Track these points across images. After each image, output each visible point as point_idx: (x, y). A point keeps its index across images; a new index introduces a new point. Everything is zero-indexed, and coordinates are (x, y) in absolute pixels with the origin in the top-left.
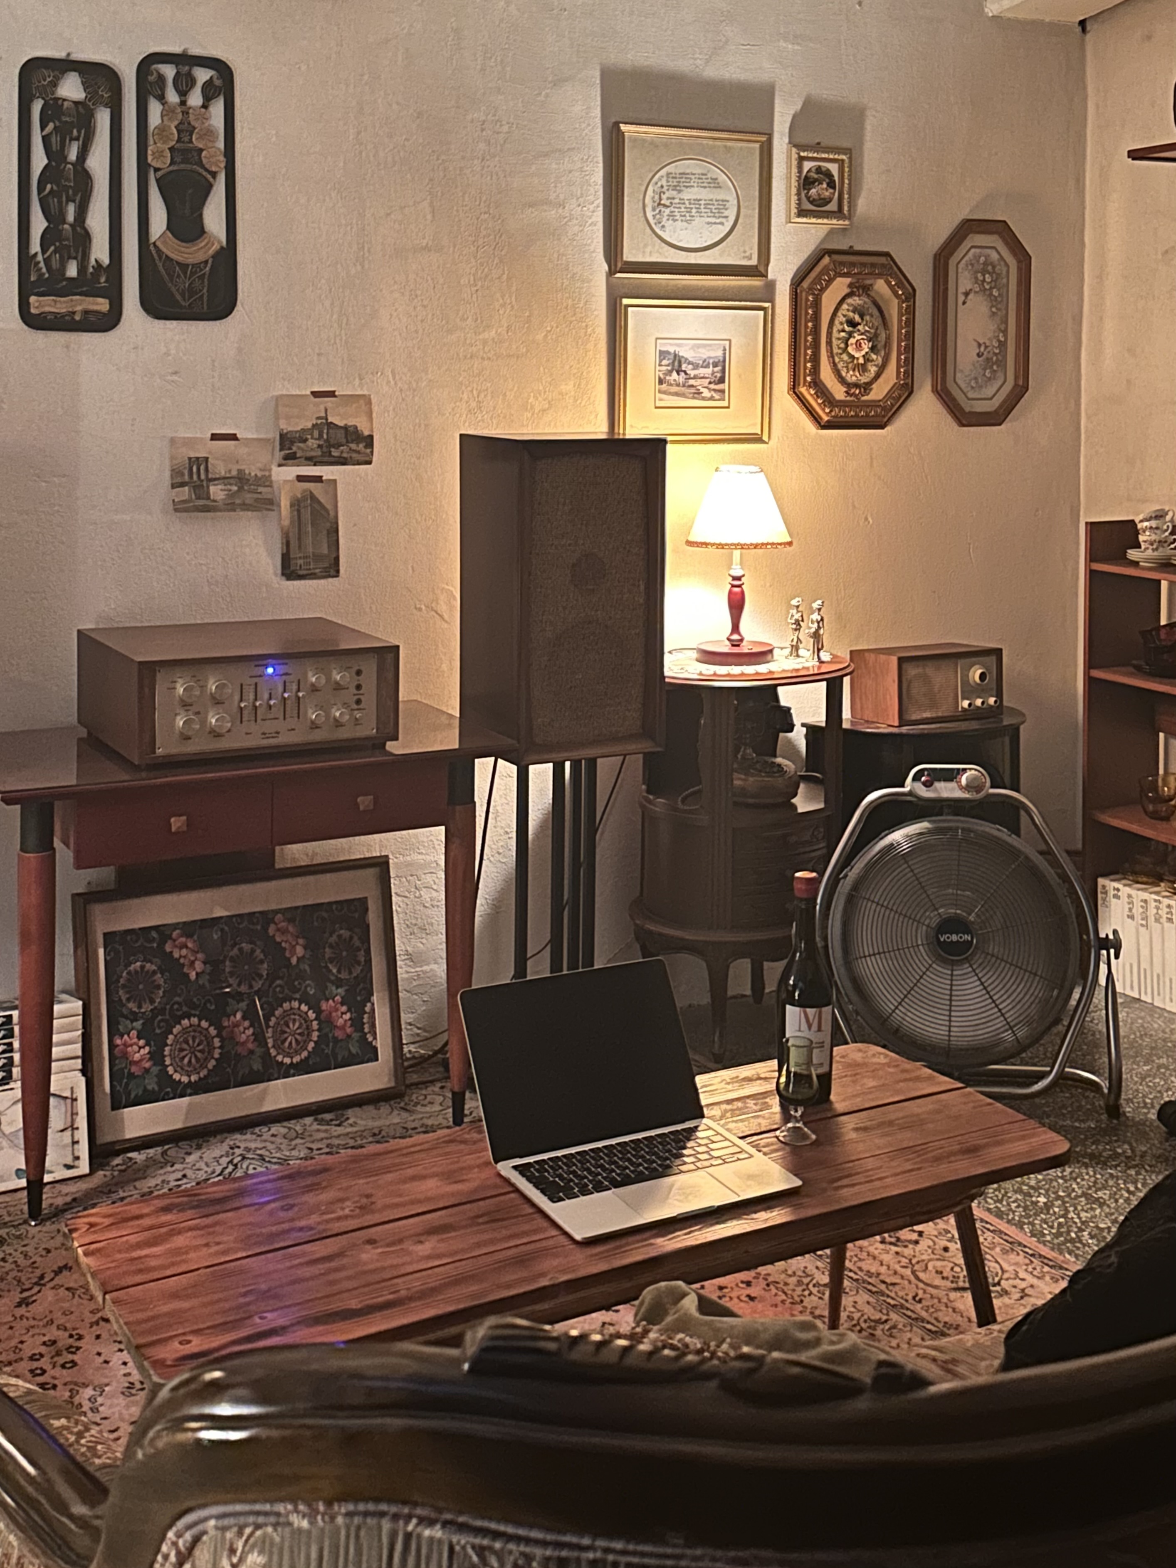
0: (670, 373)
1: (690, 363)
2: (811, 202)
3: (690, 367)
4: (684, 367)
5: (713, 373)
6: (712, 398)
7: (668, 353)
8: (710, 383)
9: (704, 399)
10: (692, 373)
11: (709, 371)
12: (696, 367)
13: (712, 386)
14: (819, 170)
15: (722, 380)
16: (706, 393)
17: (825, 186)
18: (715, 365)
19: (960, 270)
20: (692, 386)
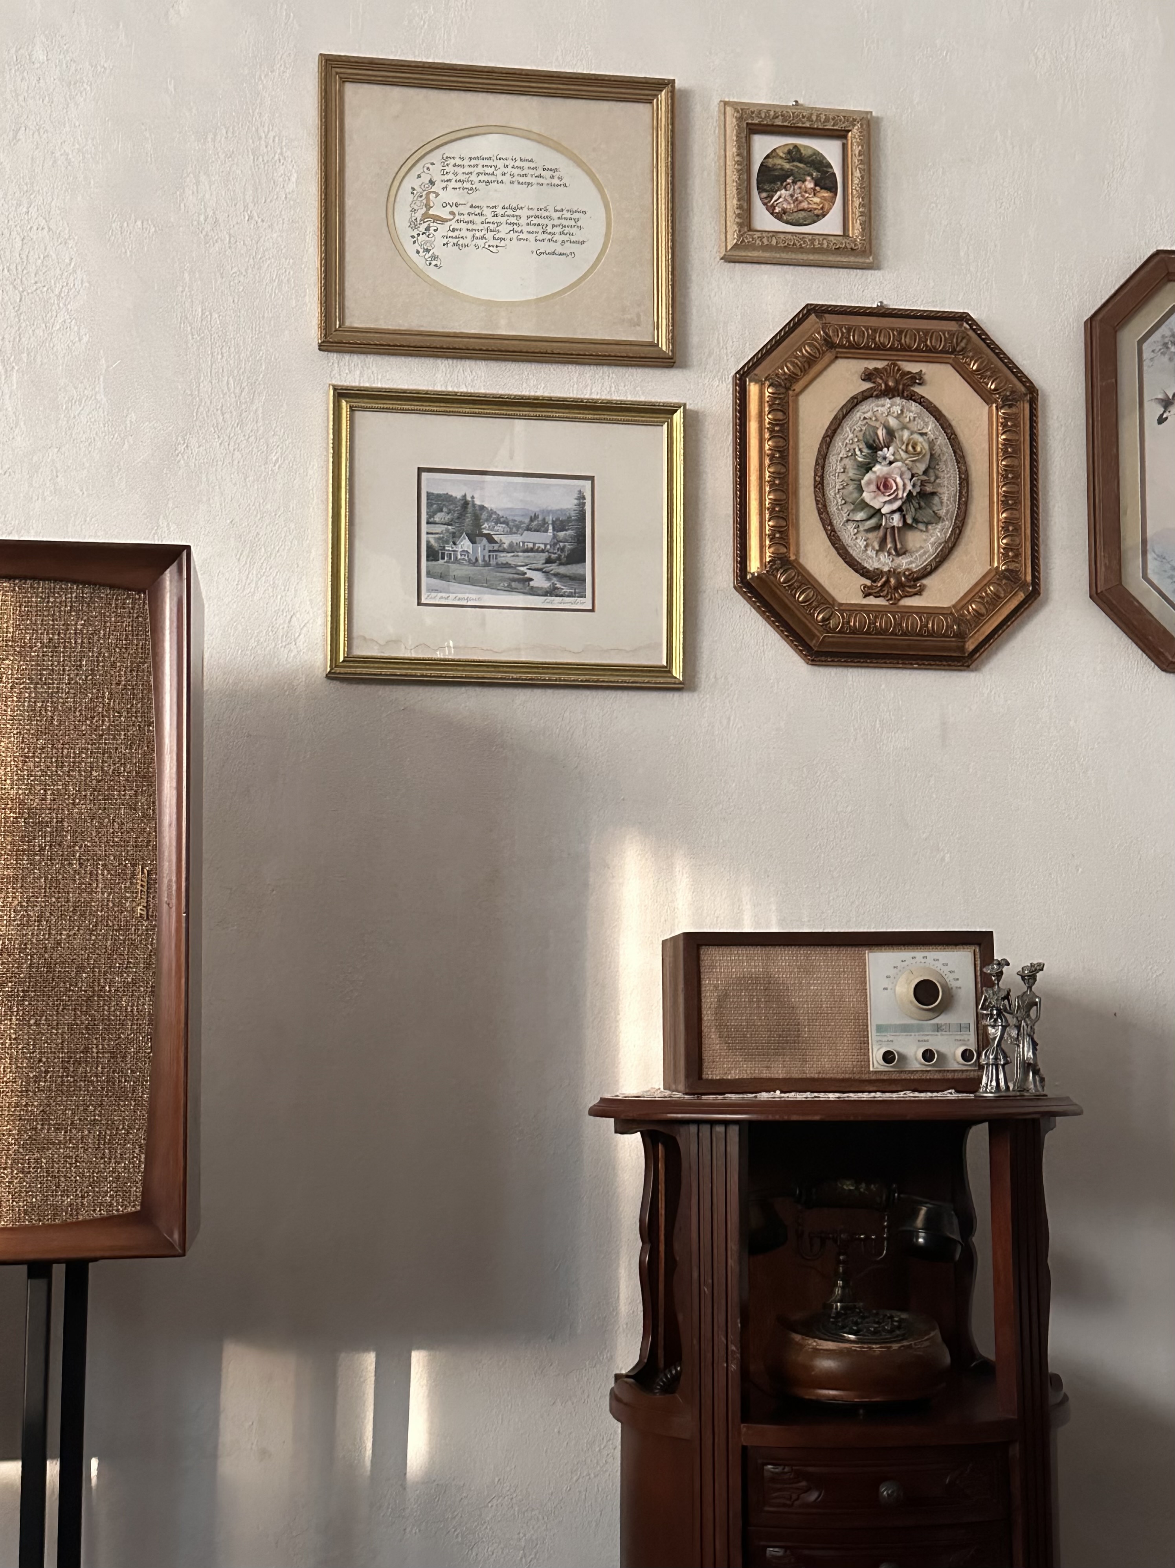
0: (454, 537)
1: (498, 521)
2: (779, 217)
3: (500, 527)
4: (486, 528)
5: (555, 541)
6: (552, 592)
7: (448, 498)
8: (549, 561)
9: (533, 592)
10: (506, 540)
11: (543, 539)
12: (514, 527)
13: (554, 568)
14: (794, 154)
15: (577, 556)
16: (539, 580)
17: (810, 184)
18: (560, 525)
19: (1146, 355)
20: (507, 565)
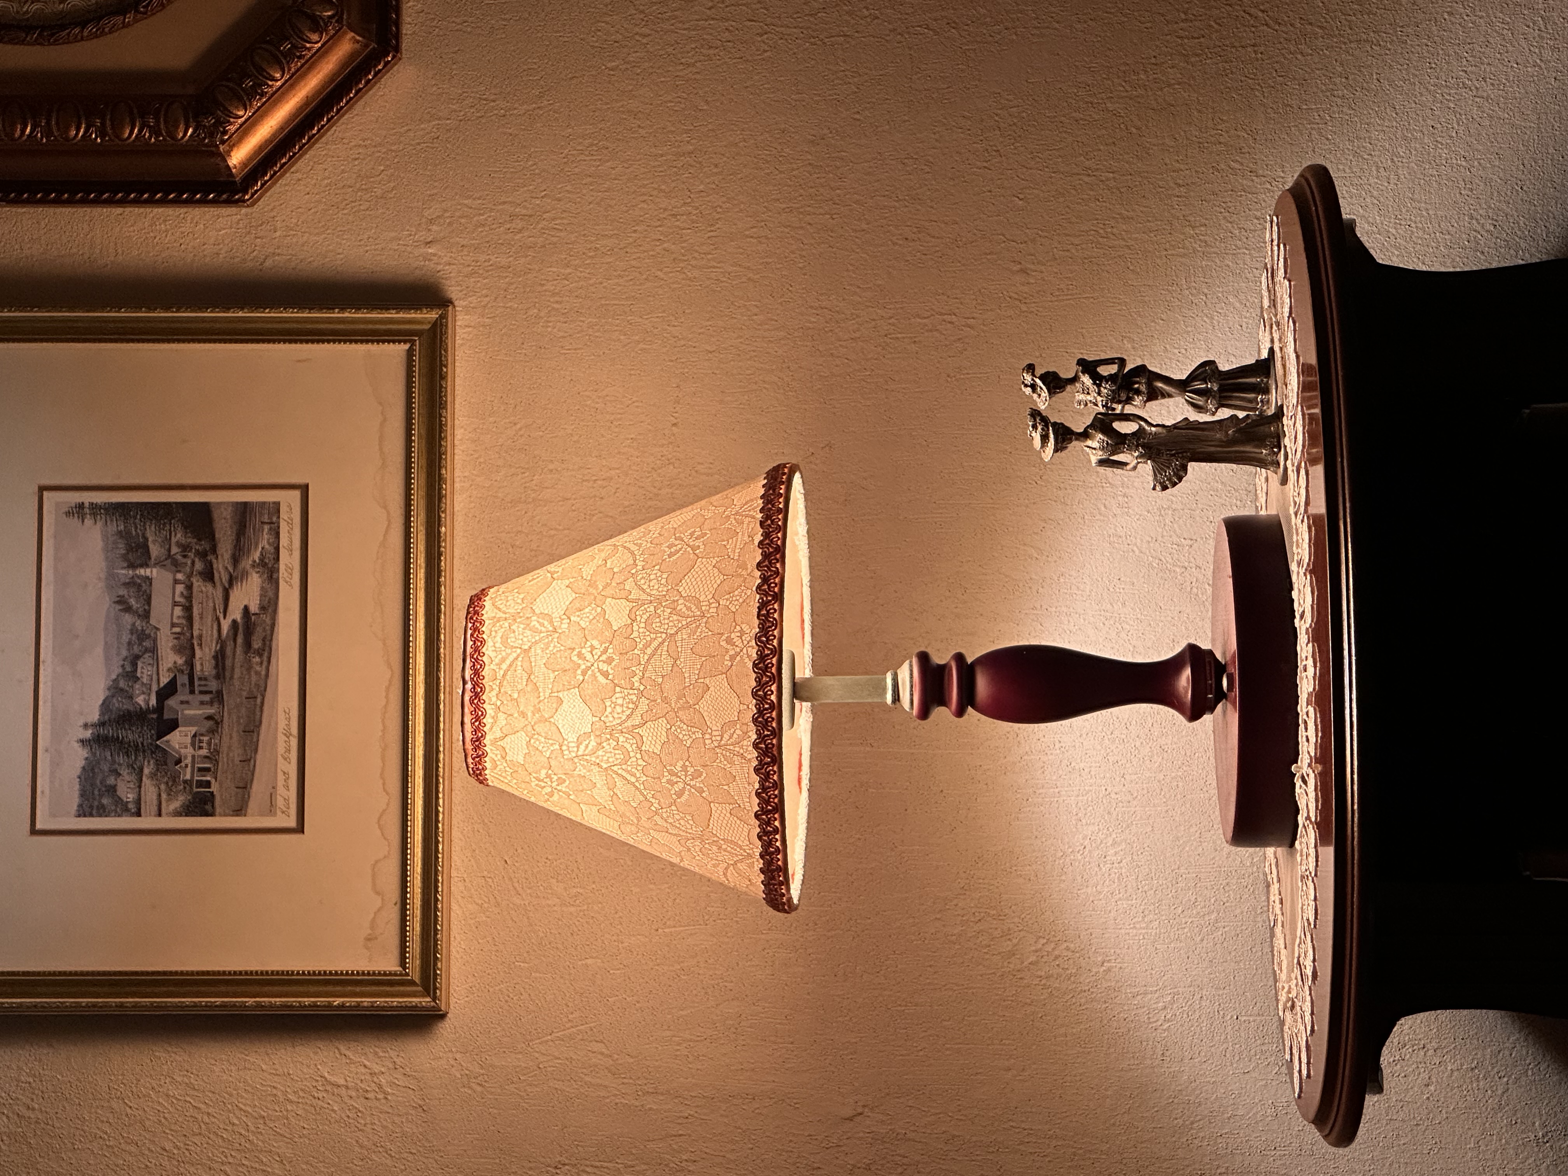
1: (131, 676)
3: (144, 671)
4: (145, 700)
6: (269, 569)
8: (208, 575)
10: (169, 659)
11: (164, 587)
12: (144, 643)
13: (222, 565)
16: (247, 594)
18: (137, 553)
